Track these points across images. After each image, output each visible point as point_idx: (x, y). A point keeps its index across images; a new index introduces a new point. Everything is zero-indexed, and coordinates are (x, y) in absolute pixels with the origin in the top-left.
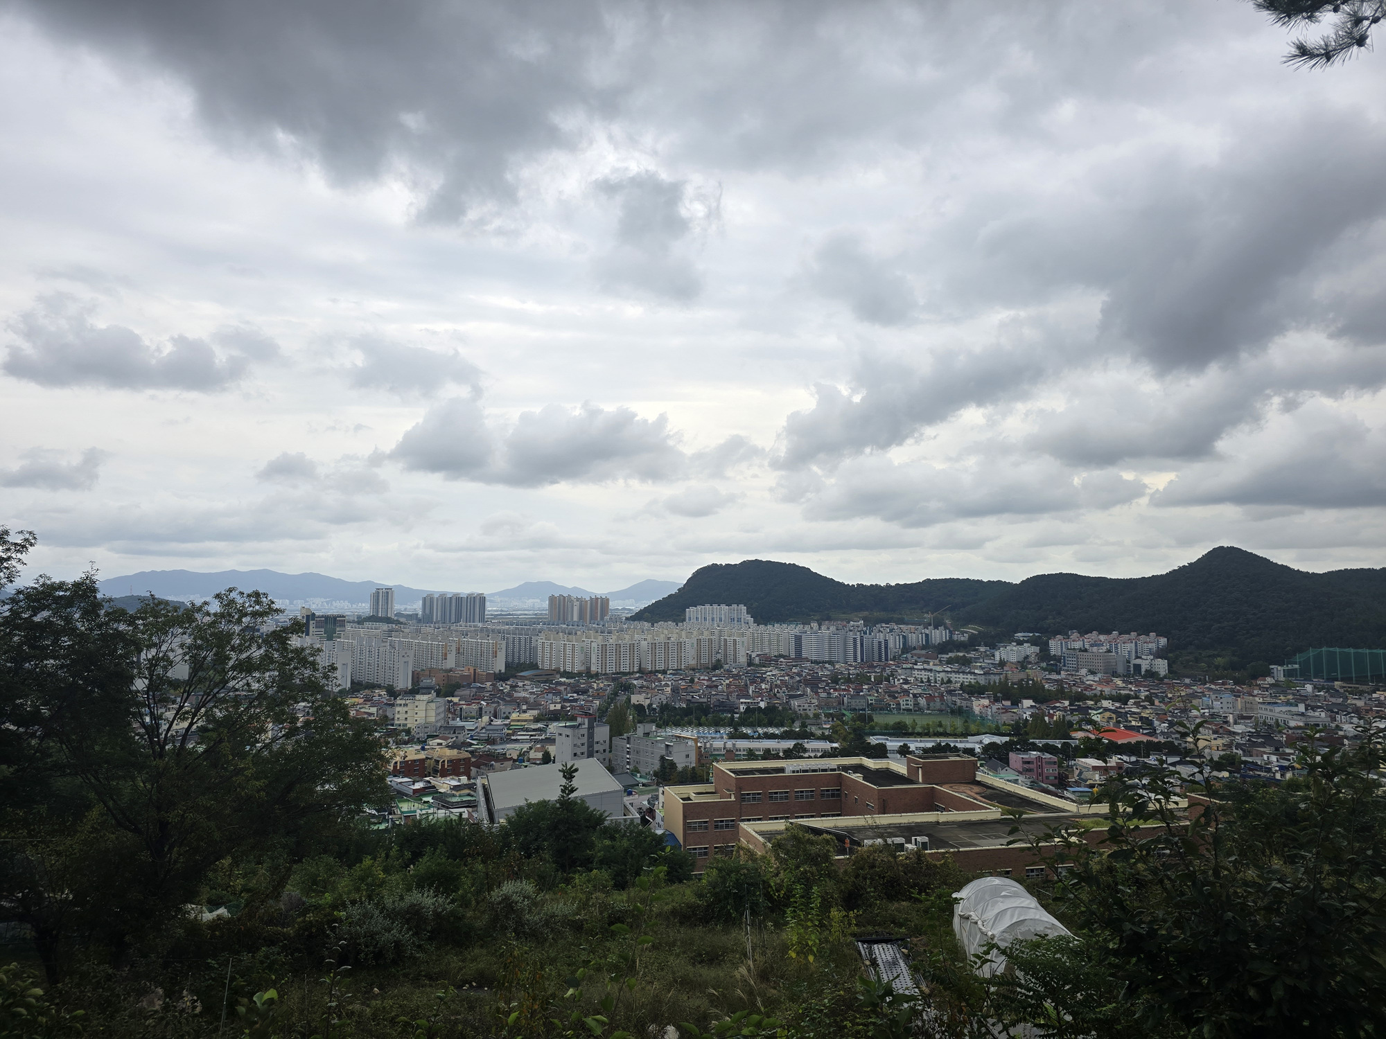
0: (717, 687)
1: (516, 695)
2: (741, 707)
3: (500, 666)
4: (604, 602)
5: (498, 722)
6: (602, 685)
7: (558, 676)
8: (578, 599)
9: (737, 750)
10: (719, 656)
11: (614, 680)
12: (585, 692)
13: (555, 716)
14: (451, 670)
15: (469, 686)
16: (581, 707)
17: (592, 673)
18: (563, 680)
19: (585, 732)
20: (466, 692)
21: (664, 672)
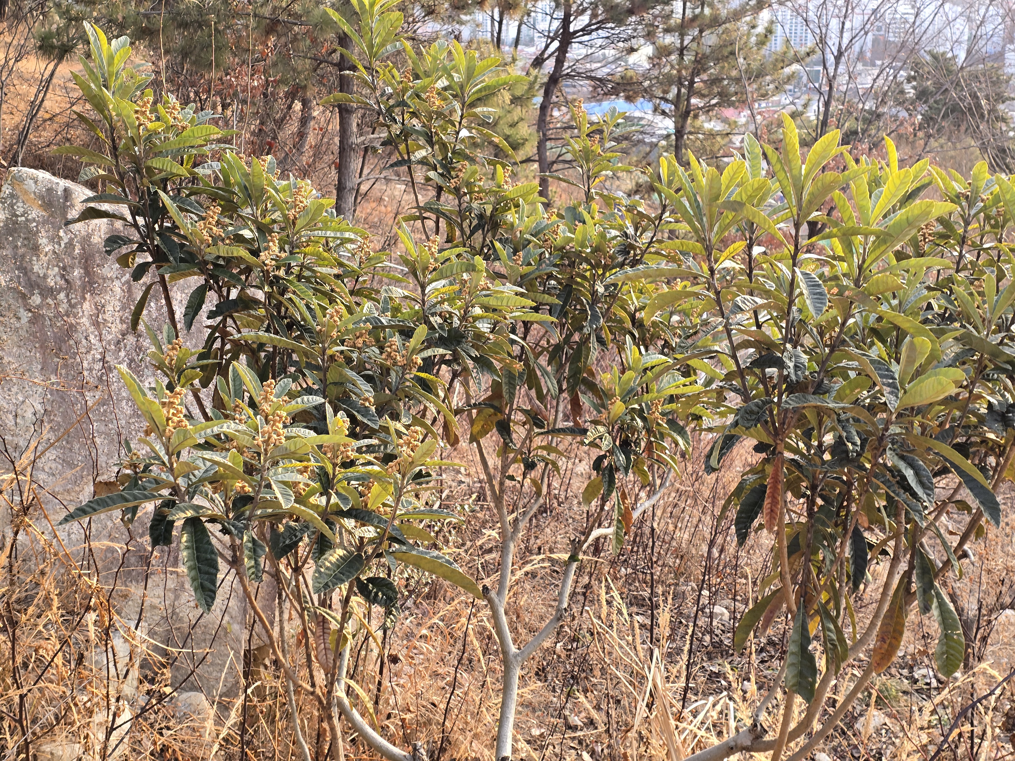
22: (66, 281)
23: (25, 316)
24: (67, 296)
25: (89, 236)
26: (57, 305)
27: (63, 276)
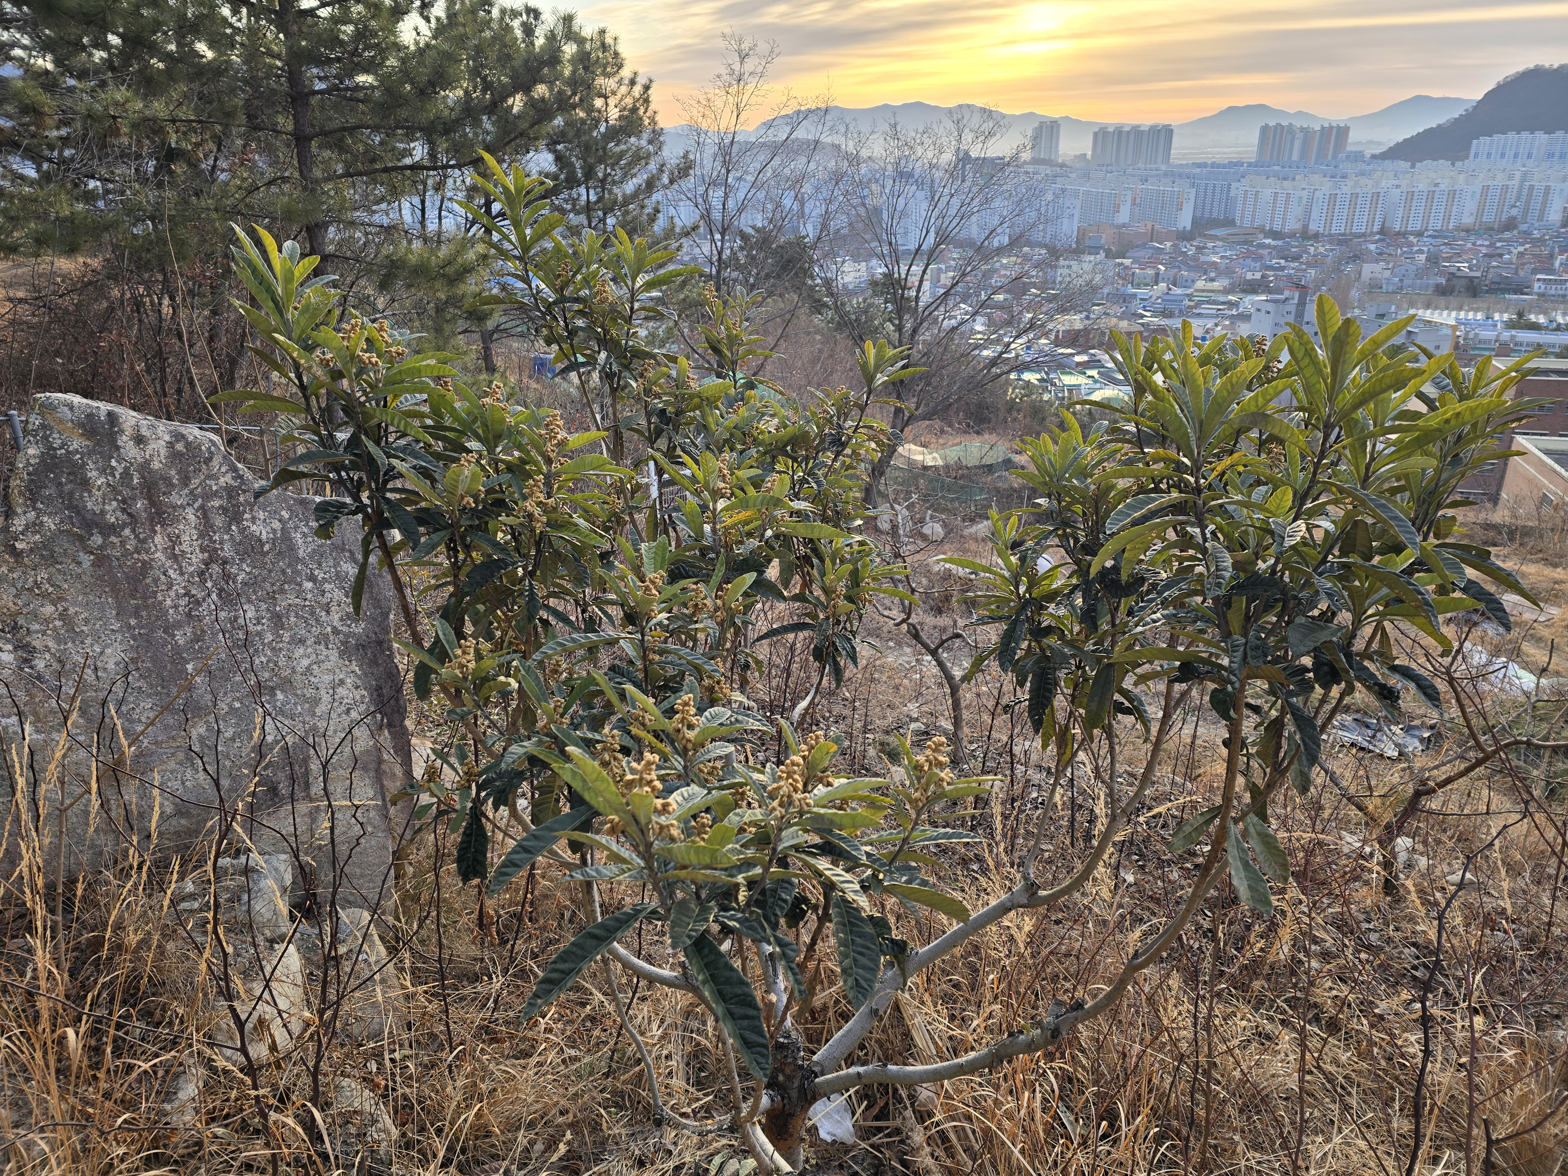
0: (1501, 255)
1: (1203, 258)
2: (1536, 285)
3: (1185, 221)
4: (1342, 132)
5: (1177, 291)
6: (1322, 250)
7: (1261, 236)
8: (1302, 129)
9: (1516, 344)
10: (1514, 212)
11: (1340, 243)
12: (1296, 258)
13: (1252, 288)
14: (1124, 225)
15: (1144, 246)
16: (1289, 276)
17: (1310, 233)
18: (1267, 241)
19: (1293, 309)
20: (1141, 253)
21: (1420, 234)
22: (130, 515)
23: (87, 560)
24: (133, 531)
25: (148, 462)
26: (123, 543)
27: (124, 511)
